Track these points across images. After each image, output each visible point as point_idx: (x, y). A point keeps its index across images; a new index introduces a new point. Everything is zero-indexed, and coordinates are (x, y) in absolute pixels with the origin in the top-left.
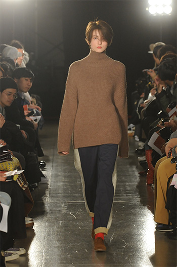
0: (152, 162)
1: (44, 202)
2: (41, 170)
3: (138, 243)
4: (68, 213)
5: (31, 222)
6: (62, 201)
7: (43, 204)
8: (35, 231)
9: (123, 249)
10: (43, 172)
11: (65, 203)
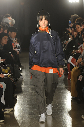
0: (70, 69)
1: (22, 87)
2: (20, 72)
3: (64, 105)
4: (32, 92)
5: (16, 96)
6: (29, 87)
7: (21, 88)
8: (17, 100)
9: (57, 108)
10: (21, 74)
11: (31, 87)
